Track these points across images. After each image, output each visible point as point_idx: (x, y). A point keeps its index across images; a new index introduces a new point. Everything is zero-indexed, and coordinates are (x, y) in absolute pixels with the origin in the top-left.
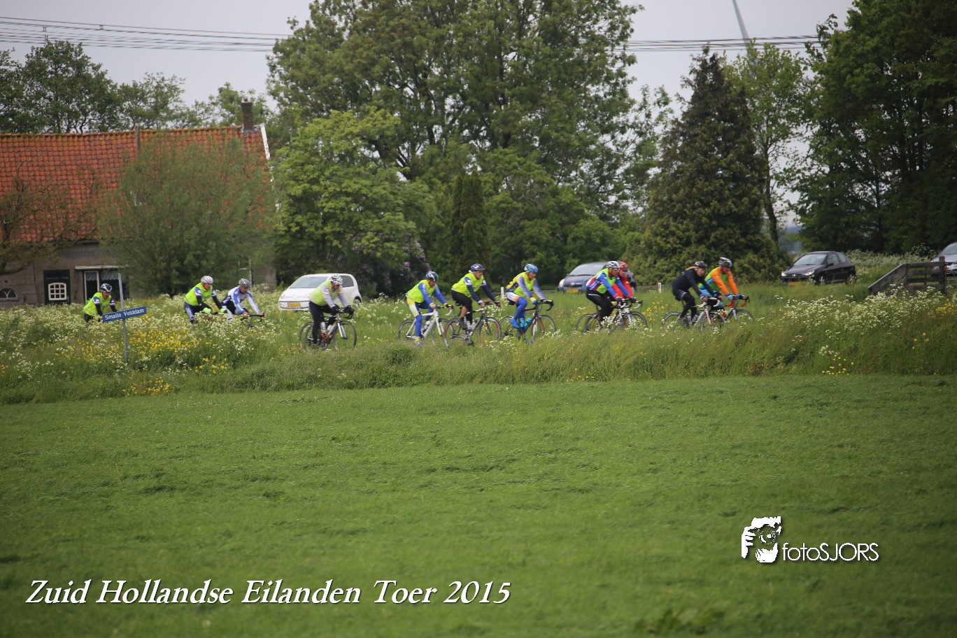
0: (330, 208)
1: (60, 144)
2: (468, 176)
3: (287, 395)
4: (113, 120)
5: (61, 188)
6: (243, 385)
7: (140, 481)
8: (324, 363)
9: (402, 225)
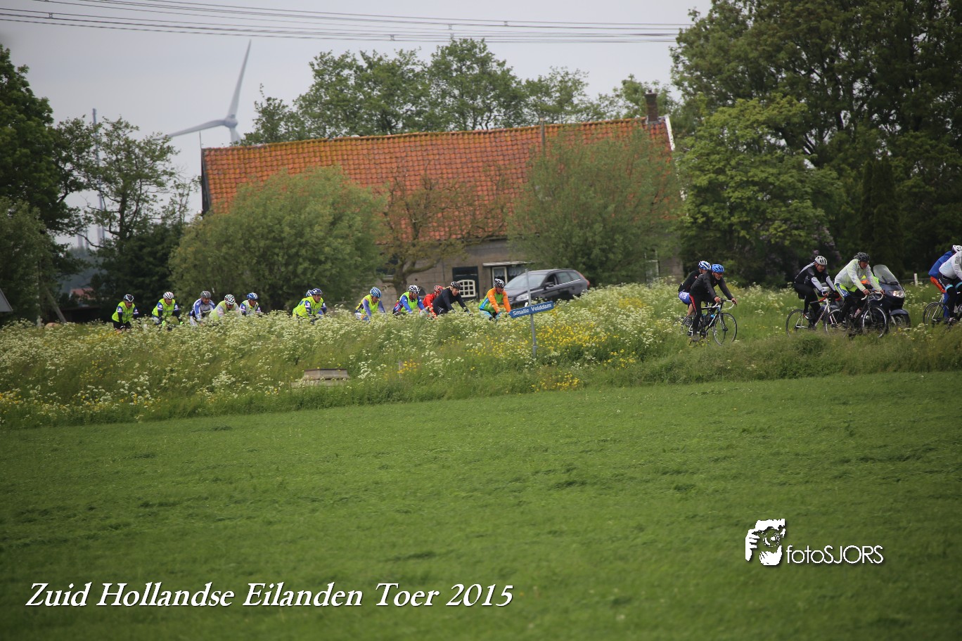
0: (737, 198)
1: (467, 141)
2: (878, 160)
3: (697, 388)
4: (518, 115)
5: (468, 185)
6: (653, 378)
7: (551, 475)
8: (733, 355)
9: (810, 212)
